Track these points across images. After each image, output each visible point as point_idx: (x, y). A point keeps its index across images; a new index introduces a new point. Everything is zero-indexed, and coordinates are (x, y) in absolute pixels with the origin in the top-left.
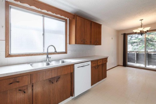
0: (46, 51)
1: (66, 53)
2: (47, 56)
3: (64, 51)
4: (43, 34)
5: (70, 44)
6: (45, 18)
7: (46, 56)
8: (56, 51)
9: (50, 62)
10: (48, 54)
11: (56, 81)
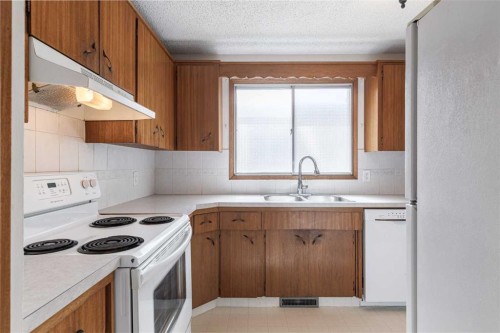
0: (297, 171)
1: (353, 176)
2: (300, 183)
3: (348, 170)
4: (293, 131)
5: (366, 150)
6: (296, 90)
7: (296, 182)
8: (317, 172)
9: (306, 197)
10: (301, 177)
11: (311, 241)
